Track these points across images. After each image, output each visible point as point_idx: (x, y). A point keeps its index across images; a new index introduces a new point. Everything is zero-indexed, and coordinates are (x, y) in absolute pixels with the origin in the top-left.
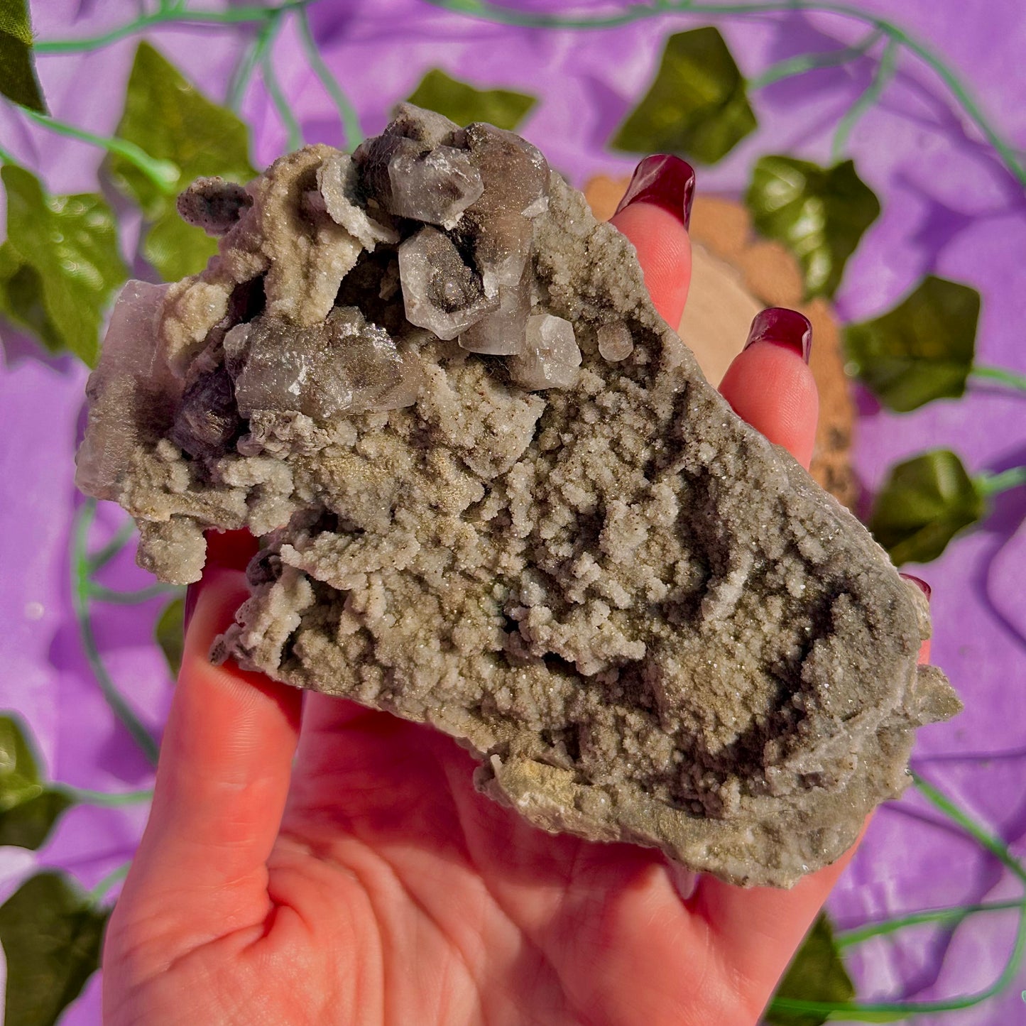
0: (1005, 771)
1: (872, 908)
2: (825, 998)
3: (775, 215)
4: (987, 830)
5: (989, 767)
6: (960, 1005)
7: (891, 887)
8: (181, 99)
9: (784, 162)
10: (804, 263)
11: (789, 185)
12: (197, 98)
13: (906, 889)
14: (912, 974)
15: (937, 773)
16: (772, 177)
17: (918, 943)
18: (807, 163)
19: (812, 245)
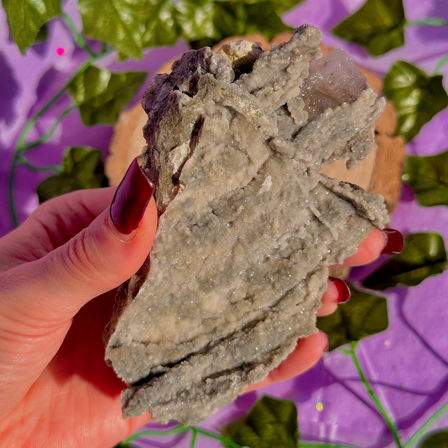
1: (322, 435)
7: (335, 428)
10: (401, 120)
11: (408, 79)
18: (421, 71)
19: (410, 110)
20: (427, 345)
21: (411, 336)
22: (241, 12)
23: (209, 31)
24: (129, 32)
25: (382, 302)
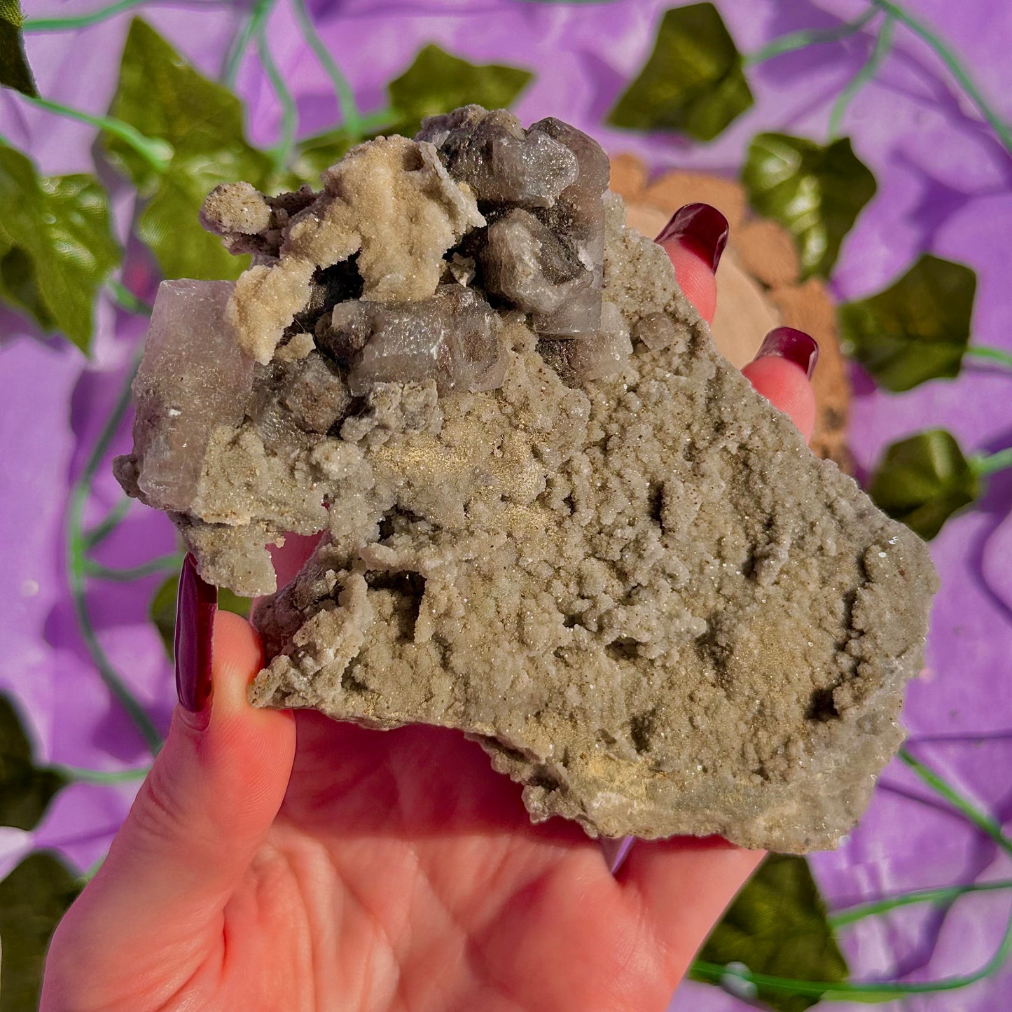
0: (999, 751)
1: (866, 889)
2: (819, 978)
3: (772, 192)
4: (981, 809)
5: (983, 748)
6: (954, 985)
7: (884, 867)
8: (175, 74)
9: (780, 139)
10: (800, 241)
11: (785, 163)
12: (192, 74)
13: (899, 868)
14: (905, 953)
15: (931, 754)
16: (769, 155)
17: (912, 923)
18: (803, 141)
19: (808, 222)
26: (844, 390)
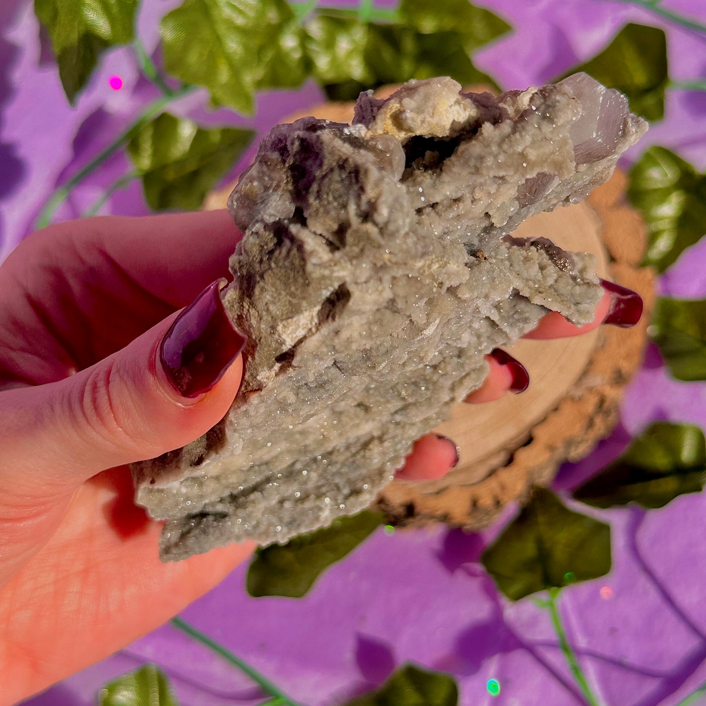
3: (647, 192)
10: (653, 238)
11: (666, 175)
16: (656, 164)
18: (686, 163)
19: (665, 225)
20: (668, 598)
21: (643, 583)
22: (409, 45)
23: (357, 70)
24: (236, 72)
25: (603, 529)
26: (637, 359)
